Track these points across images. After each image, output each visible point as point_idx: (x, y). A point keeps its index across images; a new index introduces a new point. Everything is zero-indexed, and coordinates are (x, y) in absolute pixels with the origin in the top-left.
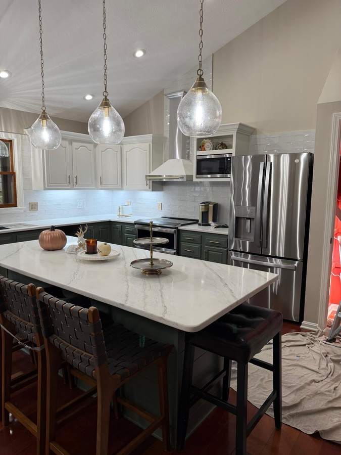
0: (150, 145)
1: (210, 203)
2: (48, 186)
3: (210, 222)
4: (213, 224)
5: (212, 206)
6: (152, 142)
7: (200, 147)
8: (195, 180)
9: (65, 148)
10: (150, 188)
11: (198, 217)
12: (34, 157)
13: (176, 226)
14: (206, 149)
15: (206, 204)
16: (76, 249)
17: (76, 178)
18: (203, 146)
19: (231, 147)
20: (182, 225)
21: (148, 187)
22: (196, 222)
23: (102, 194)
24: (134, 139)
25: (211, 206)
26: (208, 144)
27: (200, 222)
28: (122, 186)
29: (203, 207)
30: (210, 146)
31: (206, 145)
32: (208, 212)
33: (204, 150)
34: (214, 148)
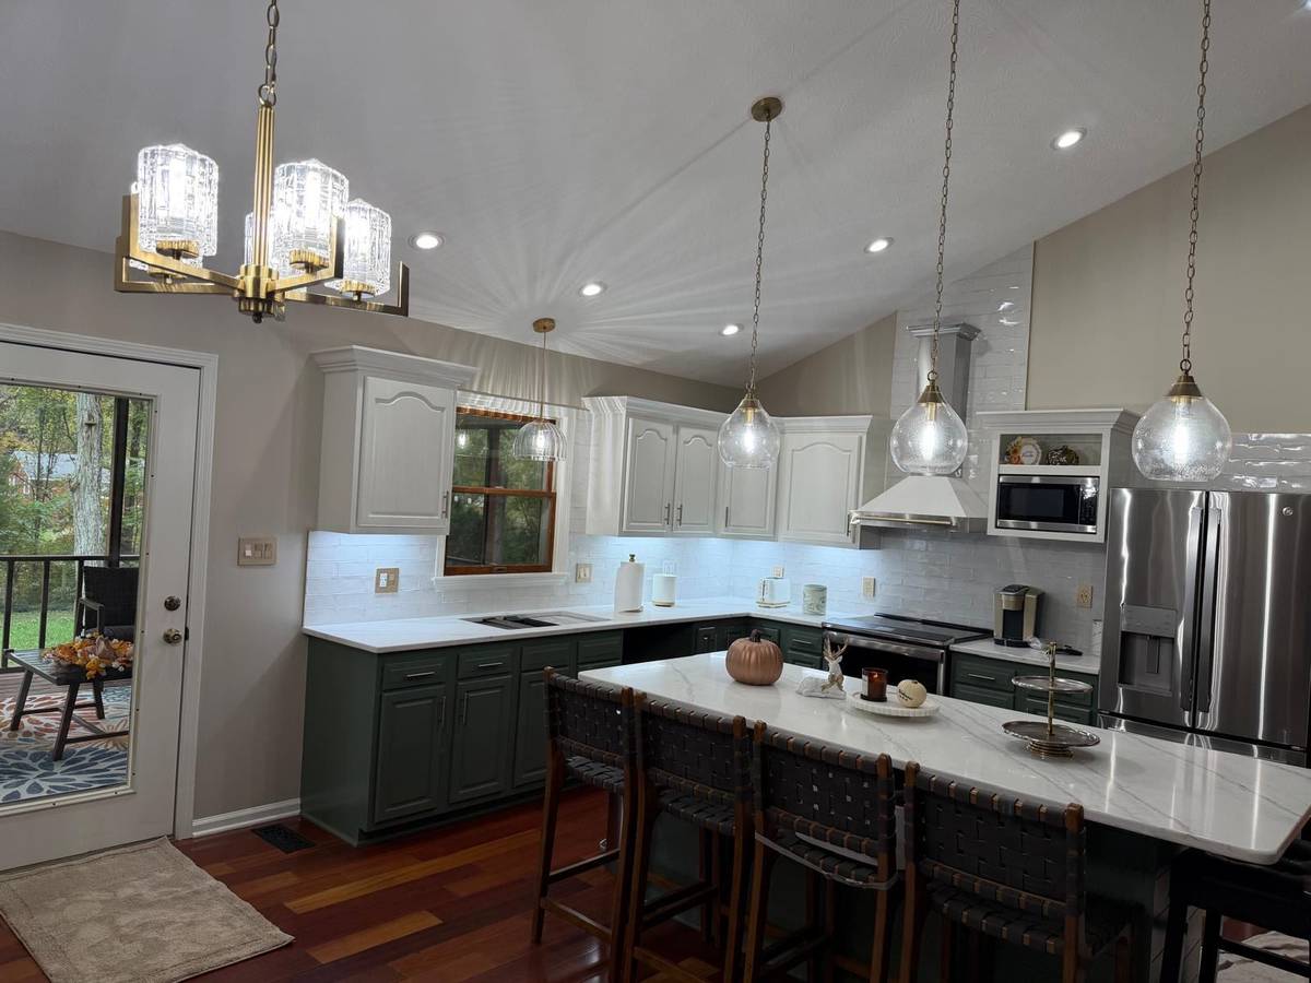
0: (861, 438)
1: (1027, 590)
2: (627, 528)
3: (1028, 636)
4: (1037, 643)
5: (1034, 597)
6: (868, 433)
7: (1008, 453)
8: (992, 531)
9: (666, 440)
10: (854, 542)
11: (994, 623)
12: (598, 460)
13: (946, 644)
14: (1023, 459)
15: (1020, 592)
16: (824, 688)
17: (681, 509)
18: (1015, 451)
19: (1097, 463)
20: (957, 641)
21: (850, 539)
22: (985, 634)
23: (714, 548)
24: (816, 424)
25: (1031, 598)
26: (1030, 450)
27: (998, 634)
28: (774, 533)
29: (1012, 599)
30: (1035, 454)
31: (1024, 449)
32: (1023, 611)
33: (1019, 462)
34: (1046, 461)
